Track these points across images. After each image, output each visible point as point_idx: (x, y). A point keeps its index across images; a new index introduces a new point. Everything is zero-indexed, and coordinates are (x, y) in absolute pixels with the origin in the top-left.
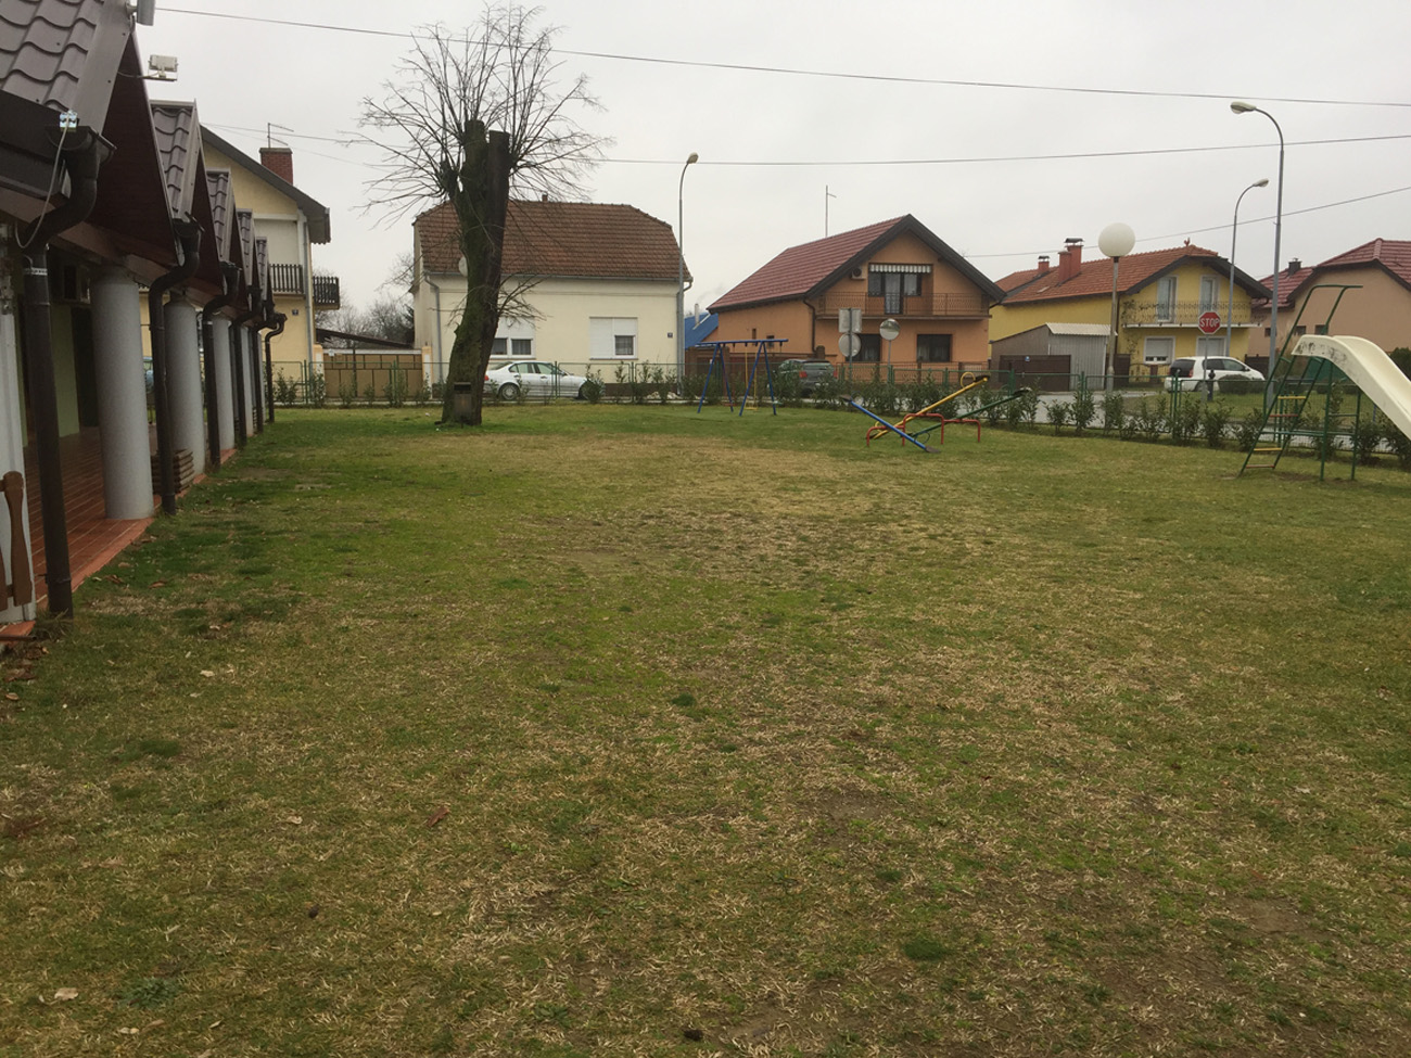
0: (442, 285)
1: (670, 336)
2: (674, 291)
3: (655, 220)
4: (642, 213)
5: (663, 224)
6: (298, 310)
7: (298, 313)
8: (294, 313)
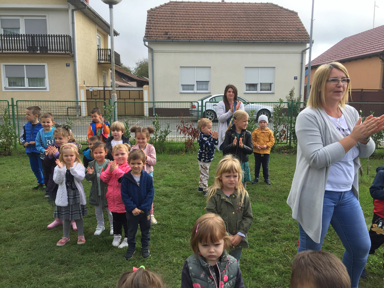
0: (156, 48)
1: (296, 78)
2: (300, 49)
3: (287, 10)
4: (279, 7)
5: (292, 12)
6: (69, 64)
7: (69, 65)
8: (67, 65)
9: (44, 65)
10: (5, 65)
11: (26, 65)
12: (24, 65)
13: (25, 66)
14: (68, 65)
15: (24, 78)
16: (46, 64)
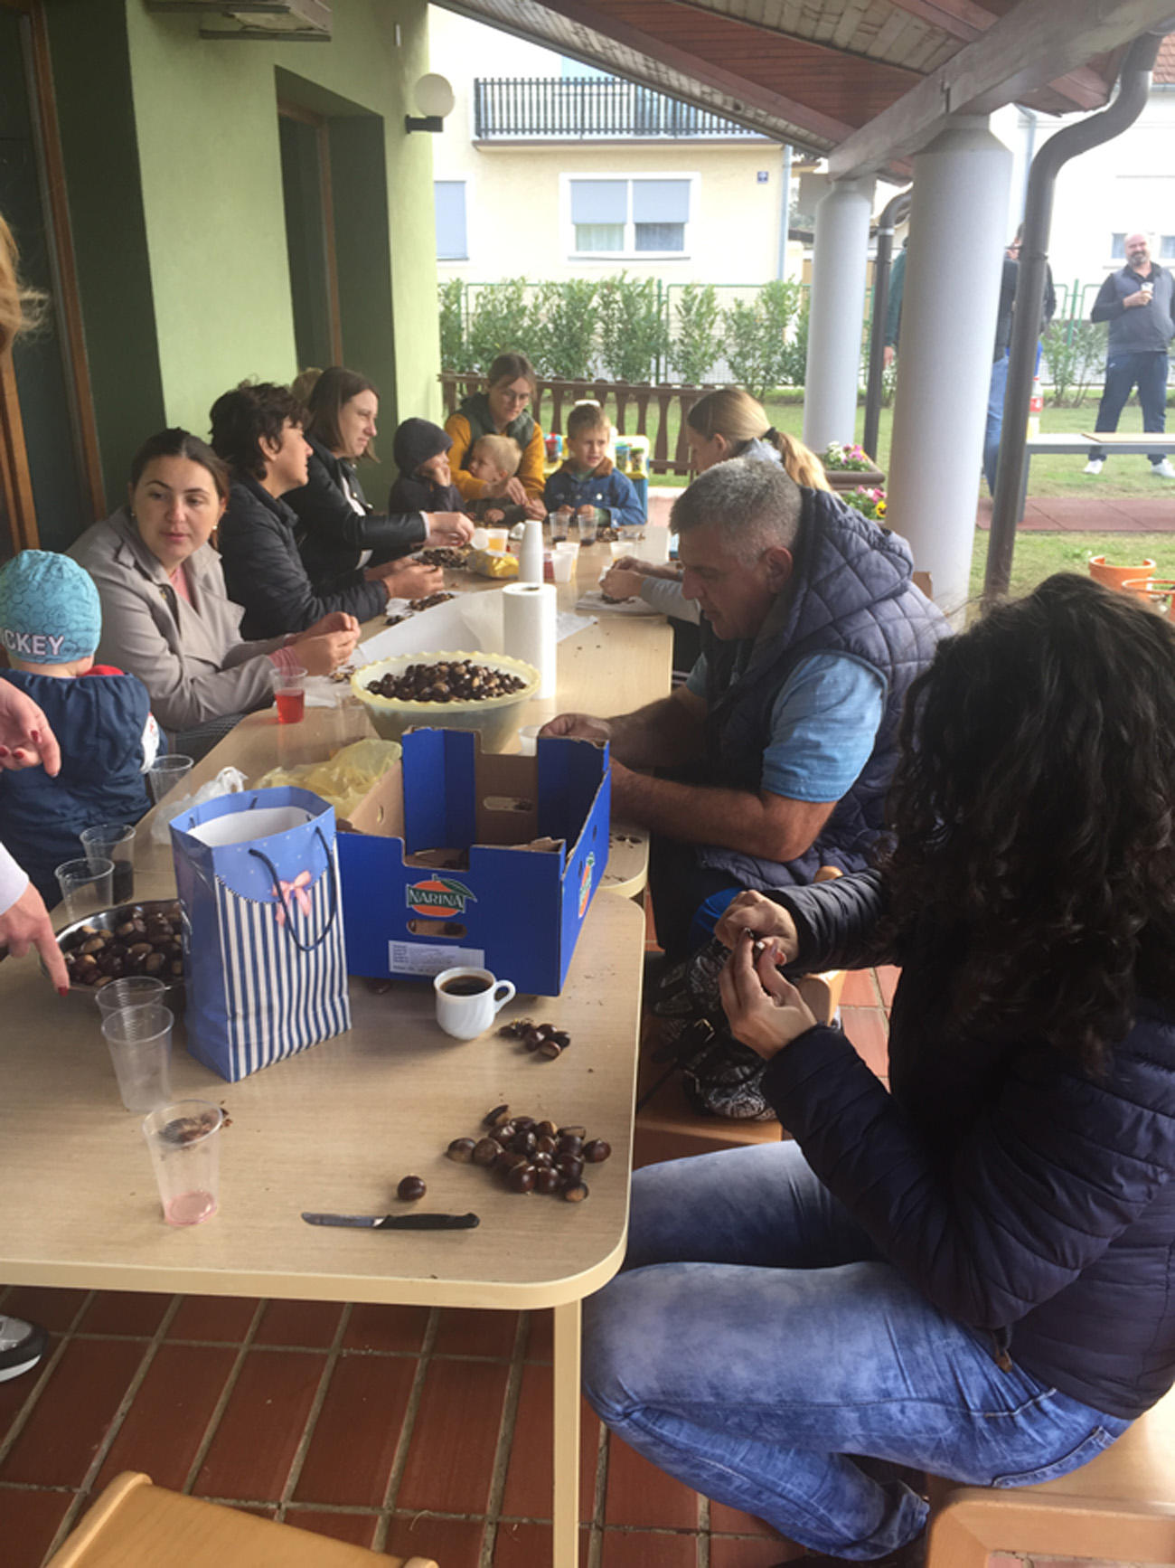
6: (767, 174)
7: (766, 179)
8: (760, 179)
9: (688, 181)
10: (573, 181)
11: (635, 181)
12: (625, 181)
13: (630, 184)
14: (762, 179)
15: (622, 226)
16: (695, 176)
